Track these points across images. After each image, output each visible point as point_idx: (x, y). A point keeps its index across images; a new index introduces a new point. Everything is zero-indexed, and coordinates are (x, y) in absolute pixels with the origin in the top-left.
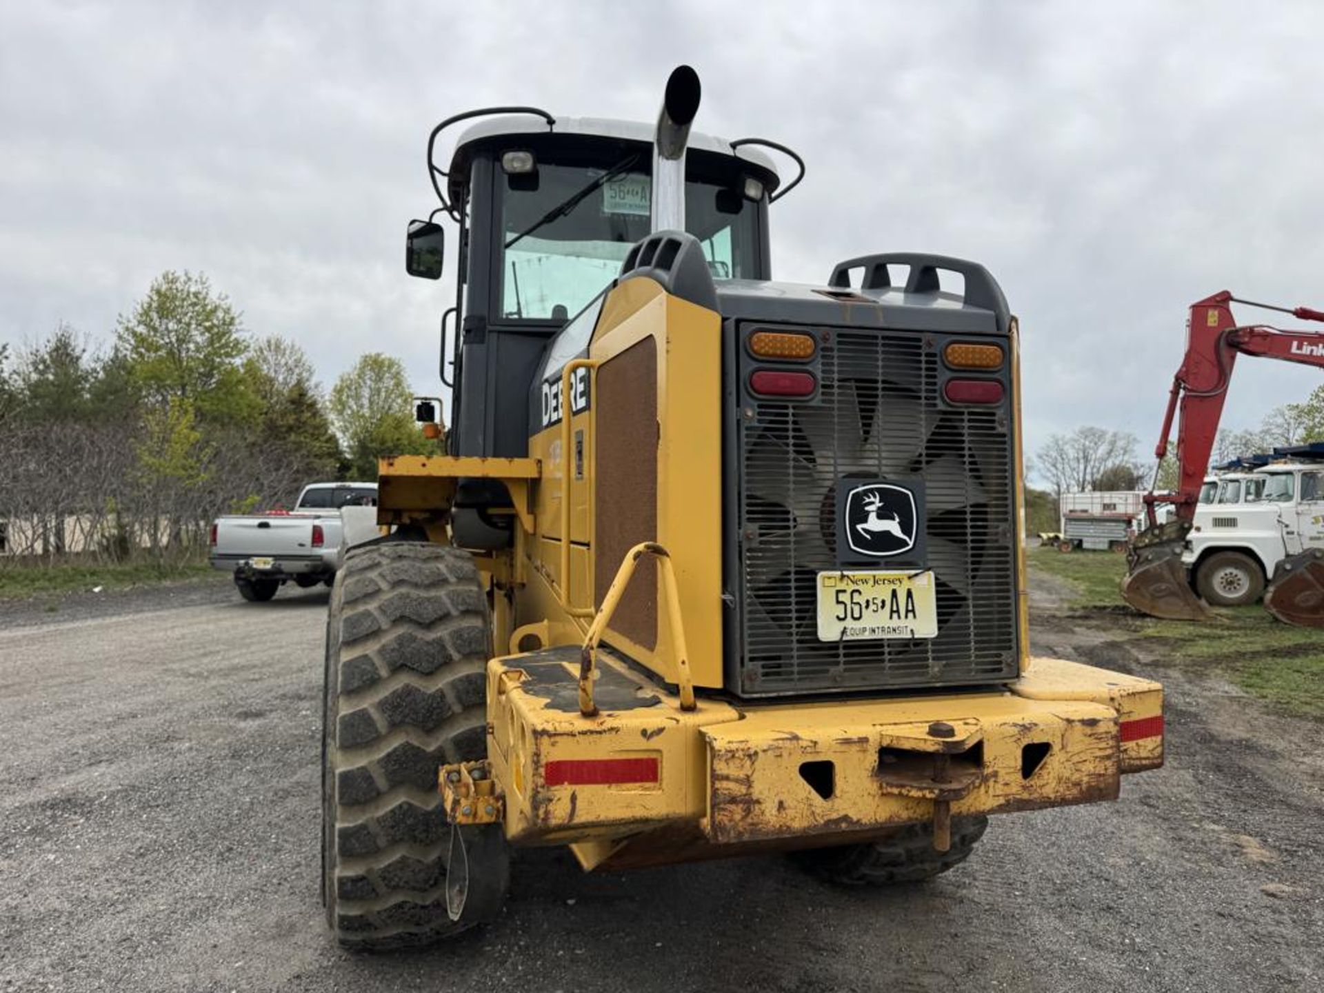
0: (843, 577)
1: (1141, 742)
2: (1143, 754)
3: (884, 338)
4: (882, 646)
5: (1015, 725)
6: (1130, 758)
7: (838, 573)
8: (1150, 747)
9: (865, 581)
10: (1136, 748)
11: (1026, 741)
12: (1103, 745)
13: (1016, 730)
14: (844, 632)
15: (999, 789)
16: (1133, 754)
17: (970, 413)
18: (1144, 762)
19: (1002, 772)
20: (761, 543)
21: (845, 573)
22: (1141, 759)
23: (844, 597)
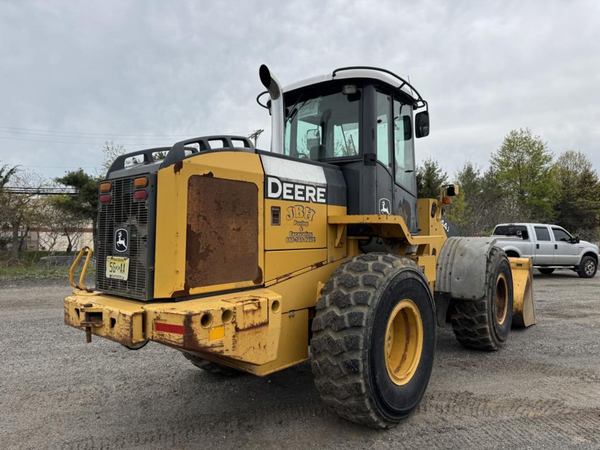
0: (112, 258)
1: (171, 334)
2: (172, 339)
3: (124, 180)
4: (118, 281)
5: (109, 310)
6: (165, 339)
7: (111, 257)
8: (177, 338)
9: (117, 260)
10: (168, 335)
11: (110, 317)
12: (127, 325)
13: (109, 312)
14: (110, 276)
15: (105, 331)
16: (167, 338)
17: (141, 203)
18: (173, 343)
19: (106, 325)
20: (101, 247)
21: (114, 257)
22: (171, 341)
23: (112, 265)
